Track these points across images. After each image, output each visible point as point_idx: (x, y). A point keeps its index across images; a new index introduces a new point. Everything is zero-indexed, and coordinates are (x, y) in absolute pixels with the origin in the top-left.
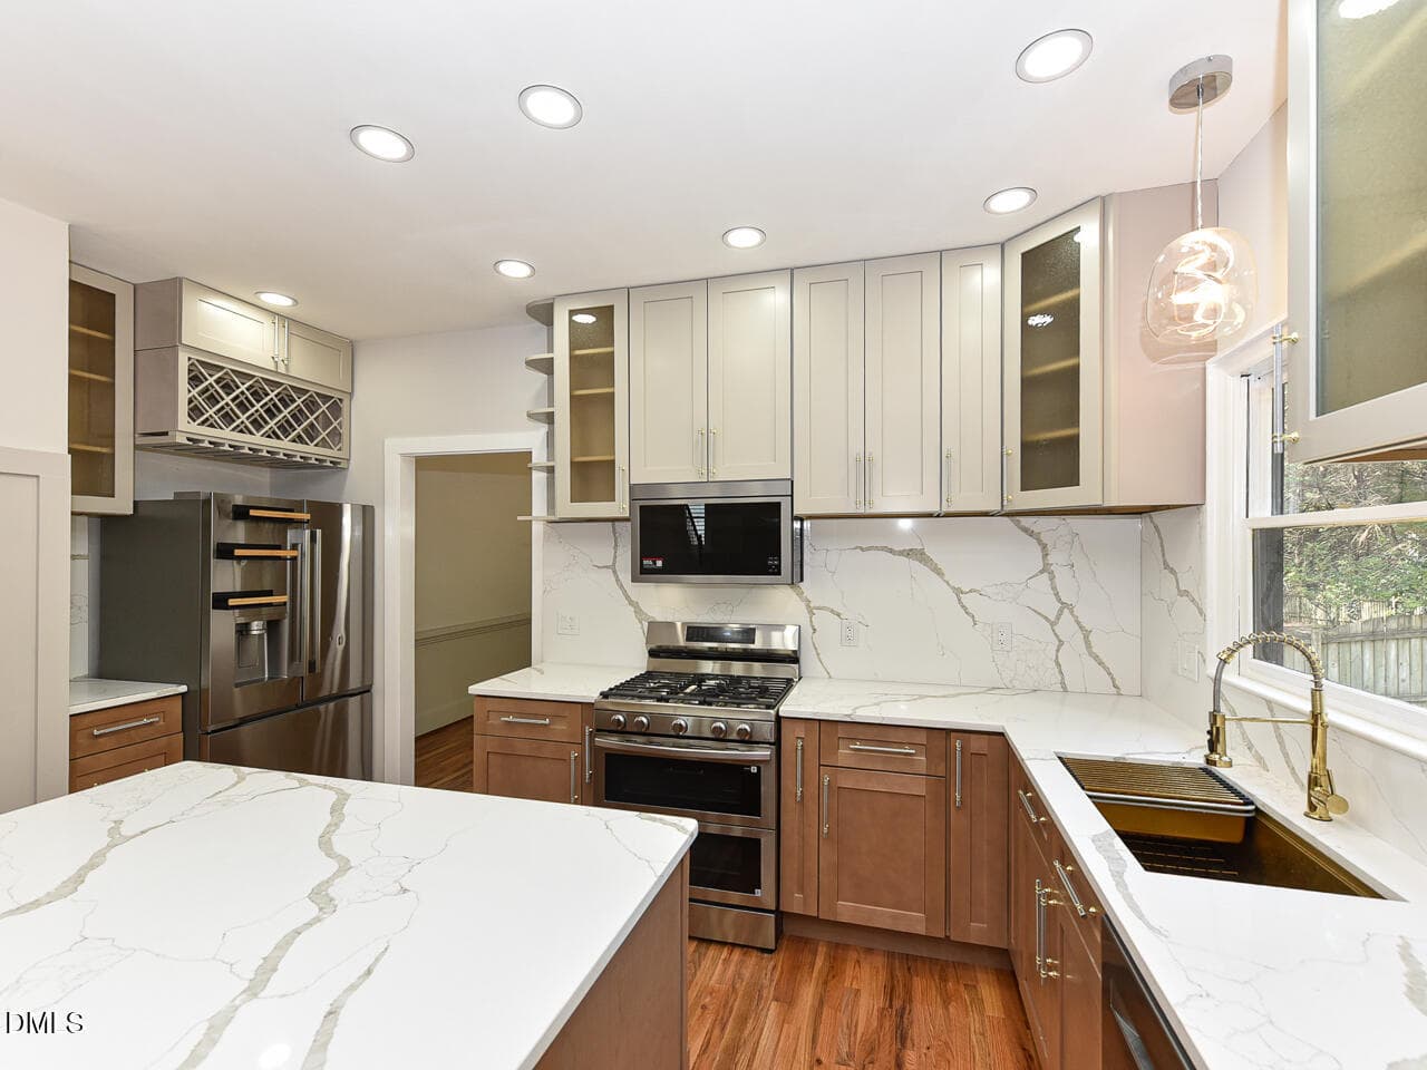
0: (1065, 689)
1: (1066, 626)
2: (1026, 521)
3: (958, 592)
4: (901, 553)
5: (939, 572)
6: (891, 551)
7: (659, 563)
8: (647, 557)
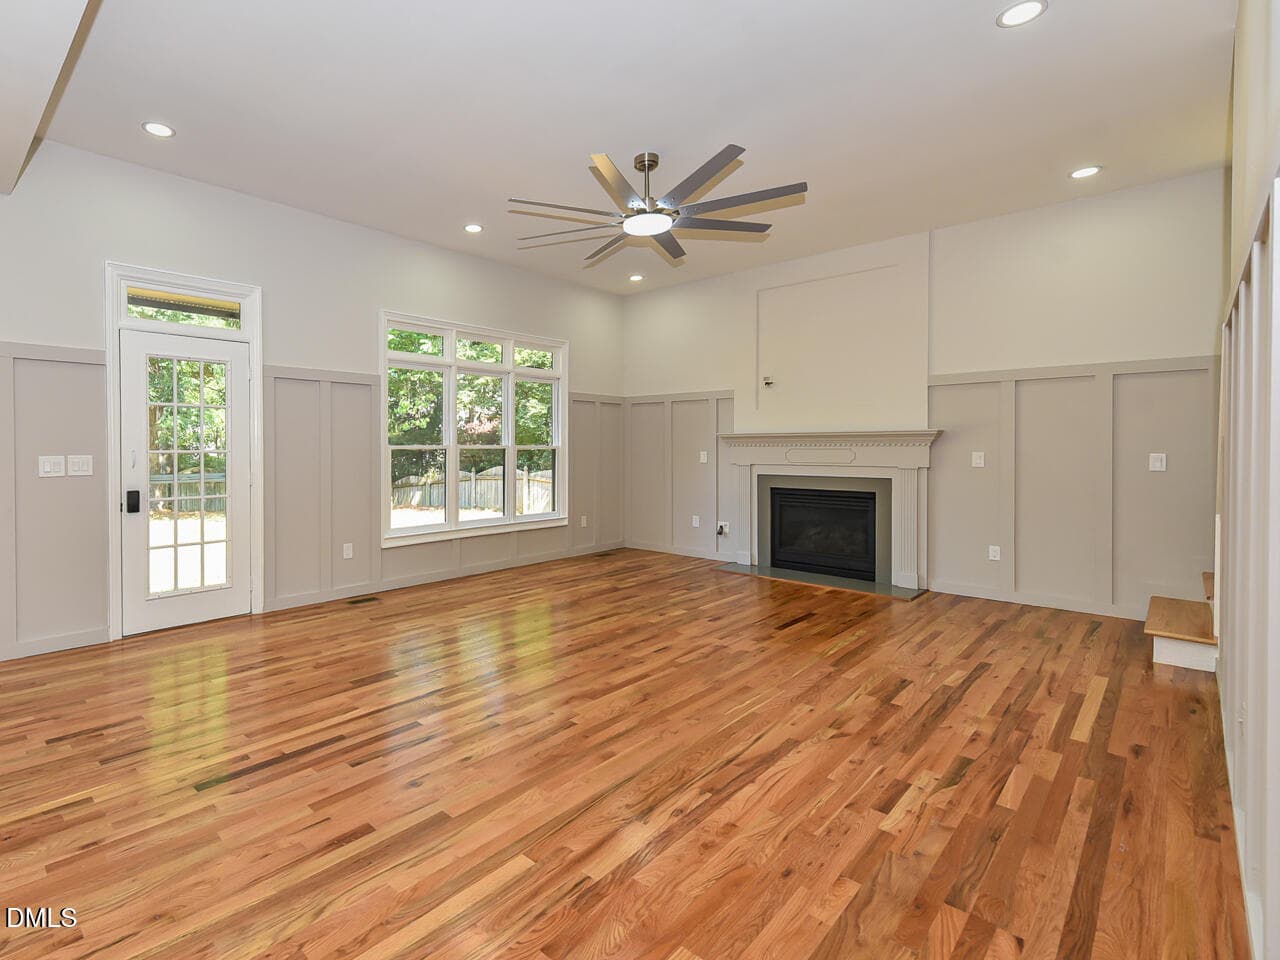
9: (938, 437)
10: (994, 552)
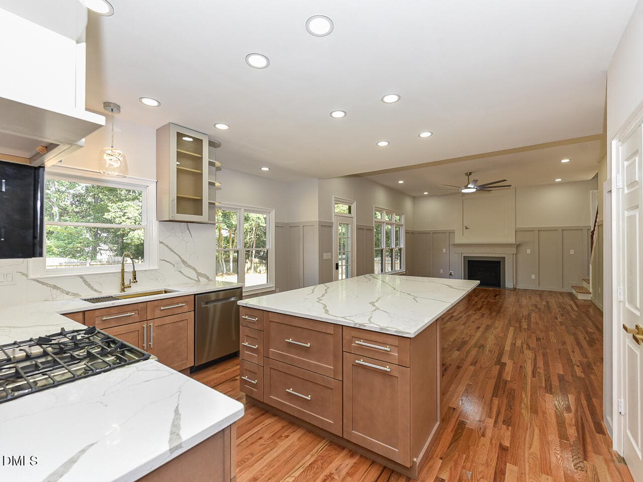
9: (518, 246)
10: (533, 277)
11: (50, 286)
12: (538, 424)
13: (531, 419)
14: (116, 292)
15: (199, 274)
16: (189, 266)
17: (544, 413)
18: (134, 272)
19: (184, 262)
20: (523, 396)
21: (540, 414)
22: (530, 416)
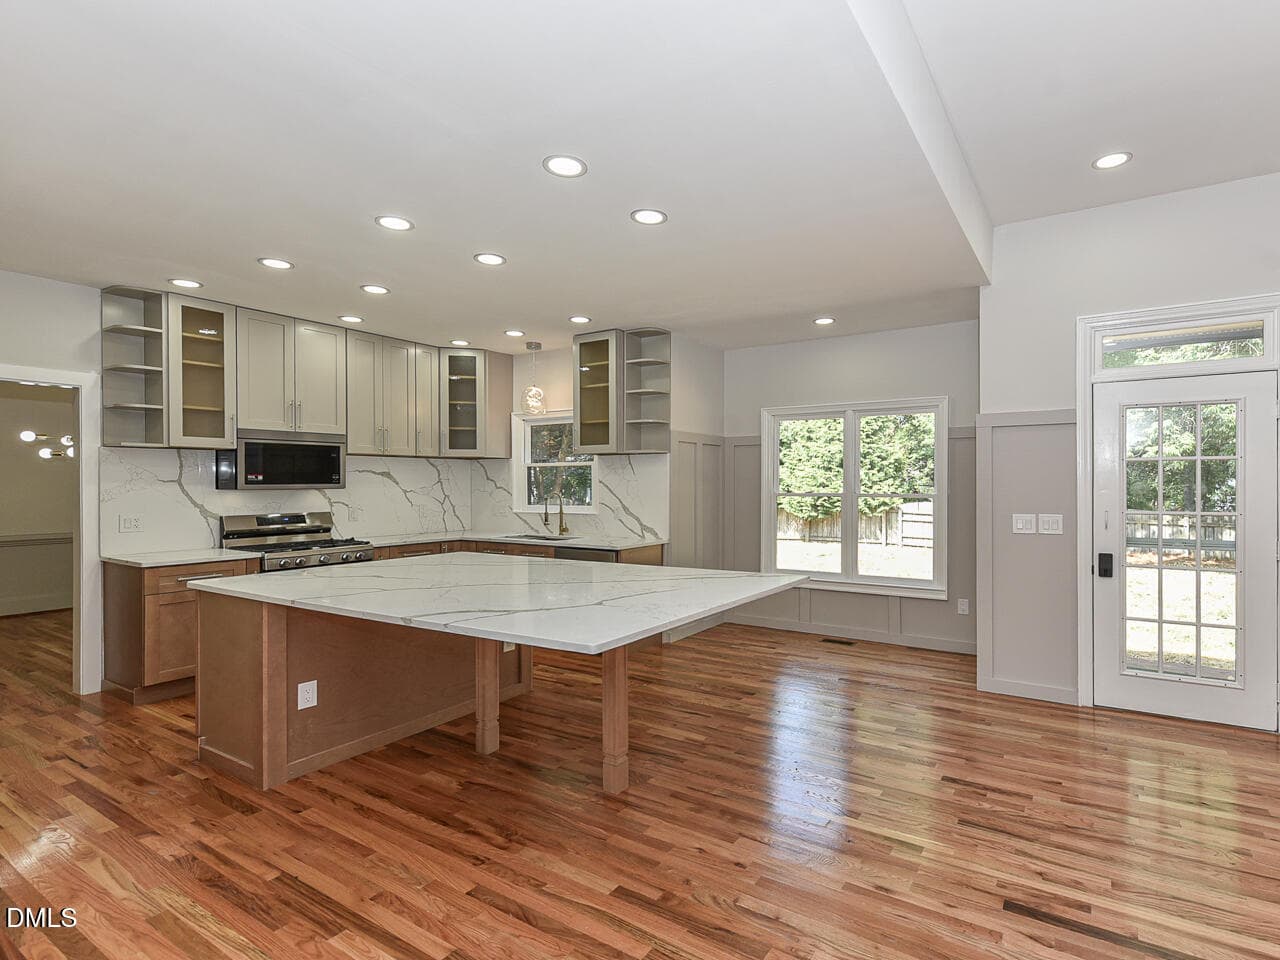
0: (447, 531)
1: (447, 504)
2: (432, 460)
3: (405, 492)
4: (379, 474)
5: (397, 484)
6: (374, 472)
7: (260, 478)
8: (251, 474)
11: (523, 520)
12: (125, 902)
13: (151, 901)
14: (556, 534)
15: (644, 528)
16: (631, 514)
17: (137, 936)
18: (546, 514)
19: (625, 508)
20: (232, 933)
21: (143, 927)
22: (159, 906)
